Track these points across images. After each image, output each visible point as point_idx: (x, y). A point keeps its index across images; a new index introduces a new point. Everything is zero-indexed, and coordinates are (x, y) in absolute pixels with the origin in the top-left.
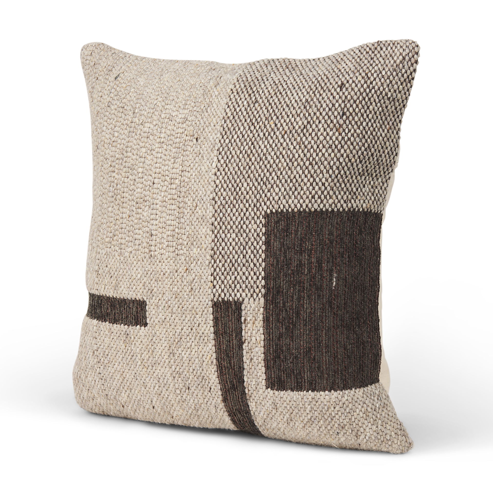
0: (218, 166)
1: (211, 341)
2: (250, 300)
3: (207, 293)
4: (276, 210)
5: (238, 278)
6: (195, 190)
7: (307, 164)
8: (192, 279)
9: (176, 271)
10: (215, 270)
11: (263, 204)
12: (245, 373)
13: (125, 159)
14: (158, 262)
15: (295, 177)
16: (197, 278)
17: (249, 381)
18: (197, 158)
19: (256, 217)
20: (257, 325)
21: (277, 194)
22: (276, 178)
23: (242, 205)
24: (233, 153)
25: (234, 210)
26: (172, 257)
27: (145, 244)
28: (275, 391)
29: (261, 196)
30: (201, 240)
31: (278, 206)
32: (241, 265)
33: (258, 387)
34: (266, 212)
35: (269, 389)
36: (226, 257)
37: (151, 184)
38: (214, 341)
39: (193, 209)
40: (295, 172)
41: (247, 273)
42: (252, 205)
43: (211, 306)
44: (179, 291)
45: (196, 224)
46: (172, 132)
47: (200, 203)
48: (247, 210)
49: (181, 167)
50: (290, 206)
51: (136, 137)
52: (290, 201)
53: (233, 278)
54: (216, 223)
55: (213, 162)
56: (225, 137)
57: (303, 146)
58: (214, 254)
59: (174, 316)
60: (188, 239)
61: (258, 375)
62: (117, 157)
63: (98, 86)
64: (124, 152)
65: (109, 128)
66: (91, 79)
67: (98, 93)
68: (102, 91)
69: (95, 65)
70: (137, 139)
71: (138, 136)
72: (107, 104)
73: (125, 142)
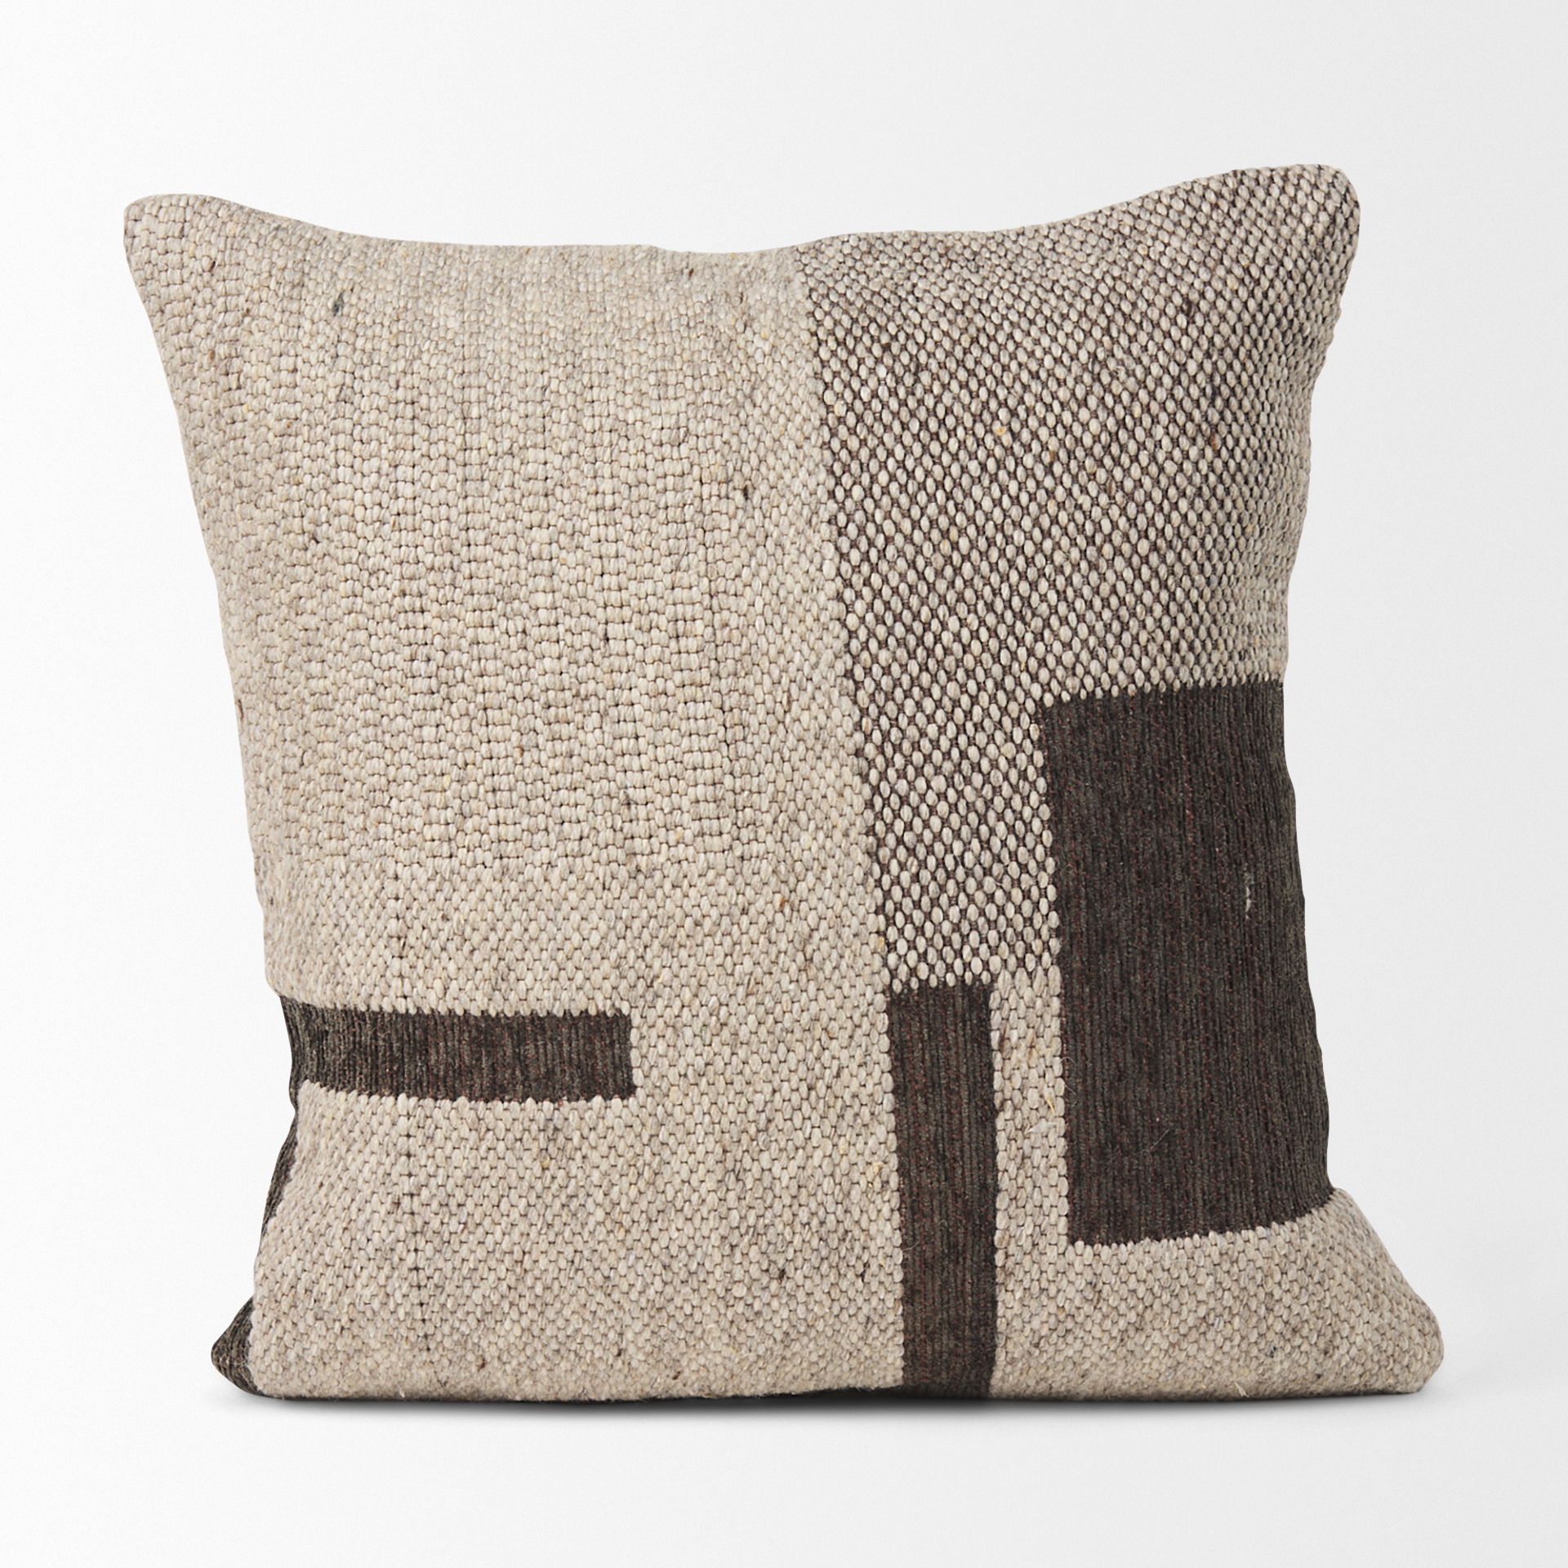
0: (843, 570)
1: (884, 1117)
2: (1018, 975)
3: (868, 970)
4: (1072, 696)
5: (972, 911)
6: (773, 651)
7: (1143, 547)
8: (807, 930)
9: (744, 912)
10: (887, 895)
11: (1025, 678)
12: (1002, 1202)
13: (466, 569)
14: (667, 886)
15: (1114, 590)
16: (824, 924)
17: (1013, 1227)
18: (760, 551)
19: (1007, 722)
20: (1044, 1050)
21: (1067, 646)
22: (1052, 597)
23: (952, 689)
24: (889, 527)
25: (929, 705)
26: (721, 868)
27: (606, 835)
28: (1098, 1246)
29: (1014, 656)
30: (824, 805)
31: (1077, 681)
32: (978, 870)
33: (1042, 1242)
34: (1039, 703)
35: (1080, 1244)
36: (921, 851)
37: (597, 642)
38: (892, 1117)
39: (779, 710)
40: (1111, 576)
41: (999, 896)
42: (990, 684)
43: (885, 1007)
44: (758, 971)
45: (795, 757)
46: (641, 473)
47: (802, 689)
48: (974, 700)
49: (706, 580)
50: (1113, 679)
51: (496, 495)
52: (1113, 665)
53: (954, 913)
54: (870, 750)
55: (824, 559)
56: (847, 480)
57: (1119, 497)
58: (878, 846)
59: (742, 1052)
60: (775, 807)
61: (1046, 1204)
62: (429, 565)
63: (258, 335)
64: (457, 545)
65: (366, 471)
66: (202, 313)
67: (273, 359)
68: (292, 353)
69: (216, 270)
70: (502, 501)
71: (507, 492)
72: (332, 394)
73: (454, 512)
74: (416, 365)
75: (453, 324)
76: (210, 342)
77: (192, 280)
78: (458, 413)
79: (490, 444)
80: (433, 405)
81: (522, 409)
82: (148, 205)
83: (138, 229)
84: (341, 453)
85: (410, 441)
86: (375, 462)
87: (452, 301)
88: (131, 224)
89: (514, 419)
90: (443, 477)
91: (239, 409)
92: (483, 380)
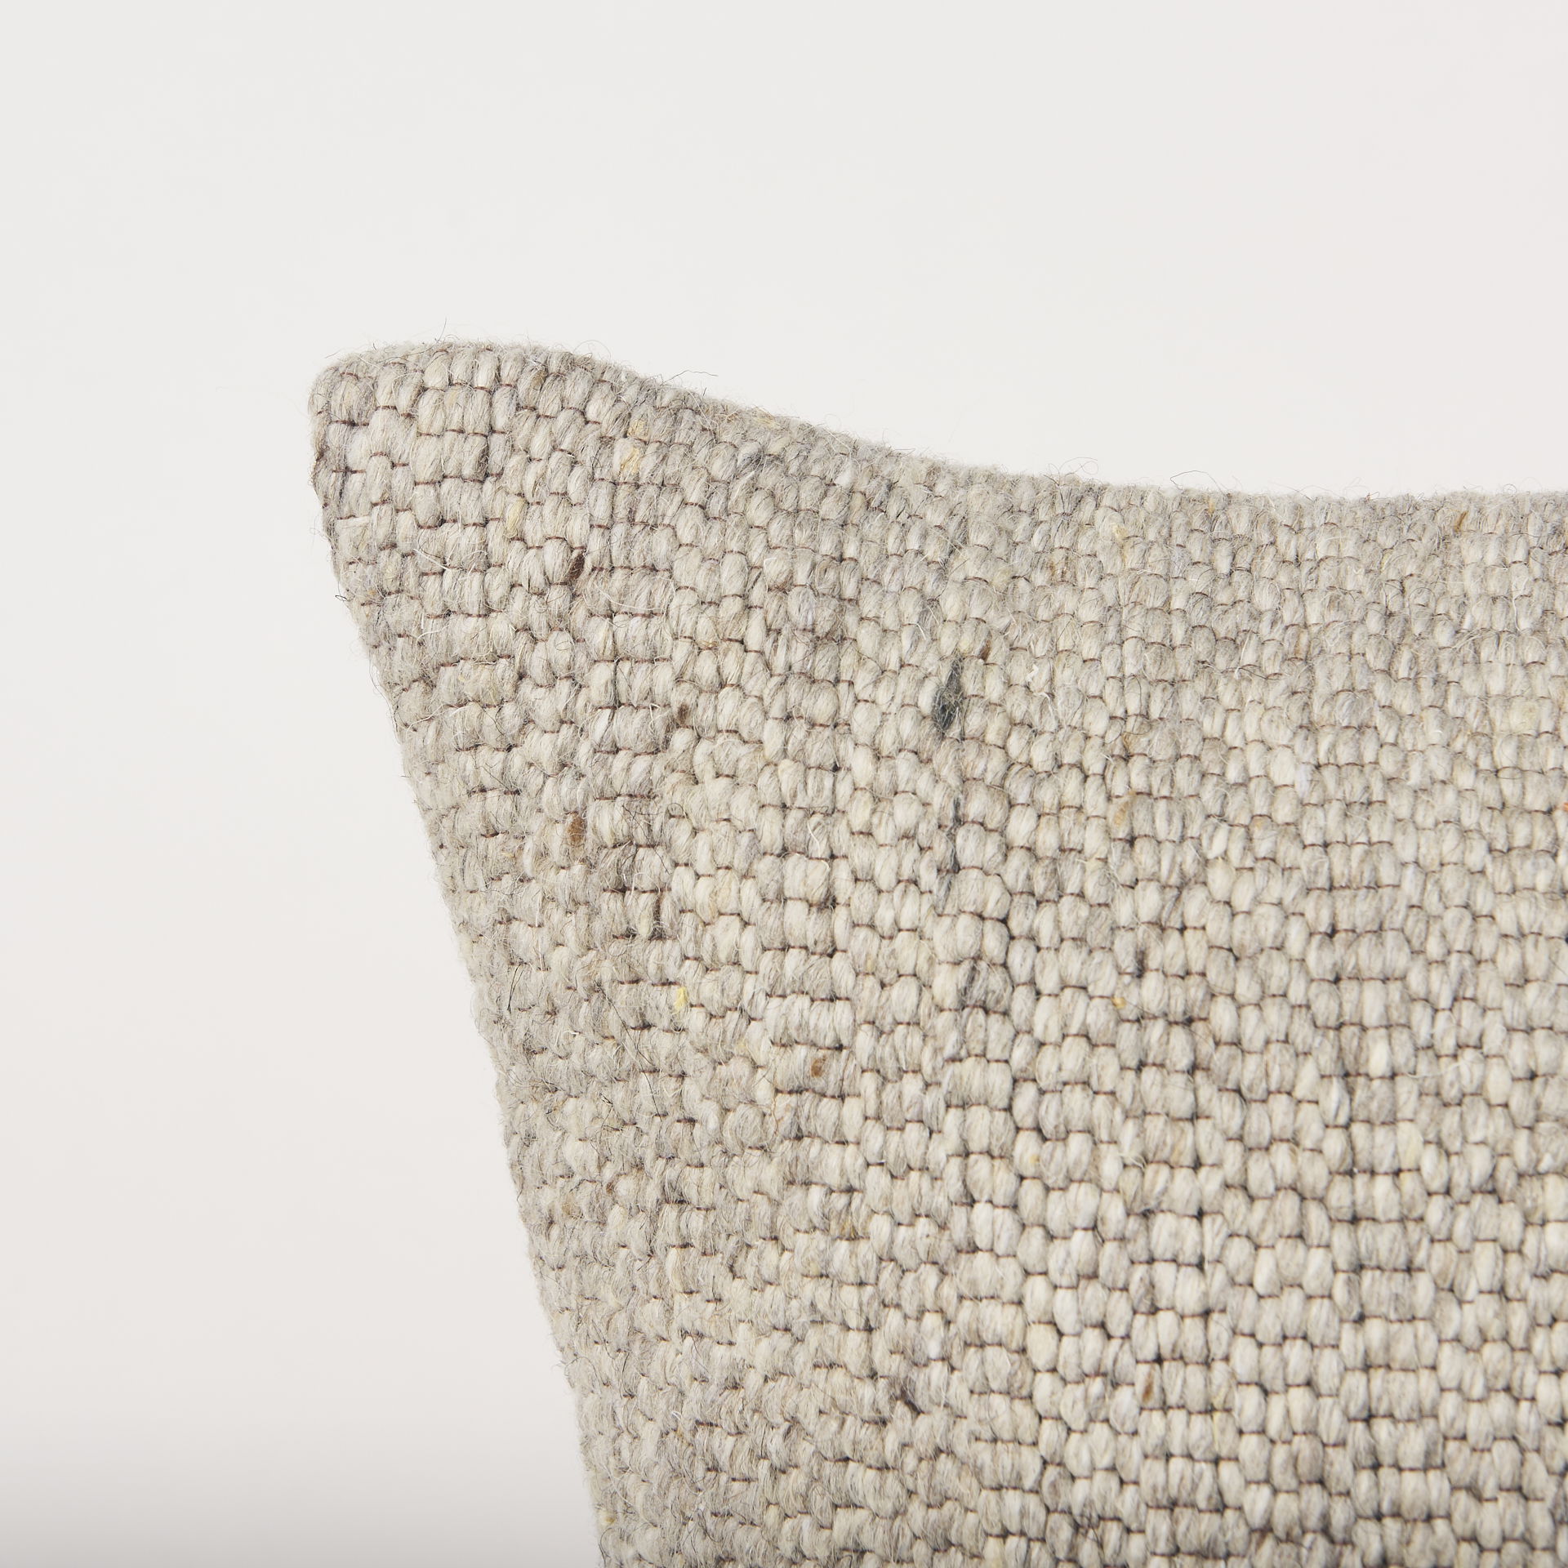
62: (1257, 1520)
63: (715, 789)
64: (1340, 1464)
65: (1056, 1224)
66: (547, 704)
67: (764, 866)
68: (819, 848)
69: (586, 583)
70: (1471, 1337)
71: (1484, 1310)
72: (946, 984)
73: (1328, 1366)
74: (1194, 905)
75: (1285, 770)
76: (567, 791)
77: (517, 604)
78: (1326, 1057)
79: (1429, 1160)
80: (1253, 1030)
81: (1518, 1053)
82: (387, 380)
83: (359, 447)
84: (980, 1167)
85: (1186, 1141)
86: (1083, 1198)
87: (1275, 694)
88: (336, 433)
89: (1498, 1083)
90: (1291, 1255)
91: (660, 996)
92: (1398, 958)
